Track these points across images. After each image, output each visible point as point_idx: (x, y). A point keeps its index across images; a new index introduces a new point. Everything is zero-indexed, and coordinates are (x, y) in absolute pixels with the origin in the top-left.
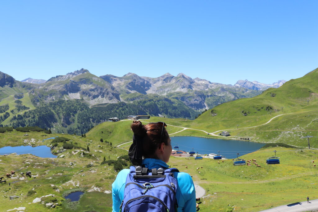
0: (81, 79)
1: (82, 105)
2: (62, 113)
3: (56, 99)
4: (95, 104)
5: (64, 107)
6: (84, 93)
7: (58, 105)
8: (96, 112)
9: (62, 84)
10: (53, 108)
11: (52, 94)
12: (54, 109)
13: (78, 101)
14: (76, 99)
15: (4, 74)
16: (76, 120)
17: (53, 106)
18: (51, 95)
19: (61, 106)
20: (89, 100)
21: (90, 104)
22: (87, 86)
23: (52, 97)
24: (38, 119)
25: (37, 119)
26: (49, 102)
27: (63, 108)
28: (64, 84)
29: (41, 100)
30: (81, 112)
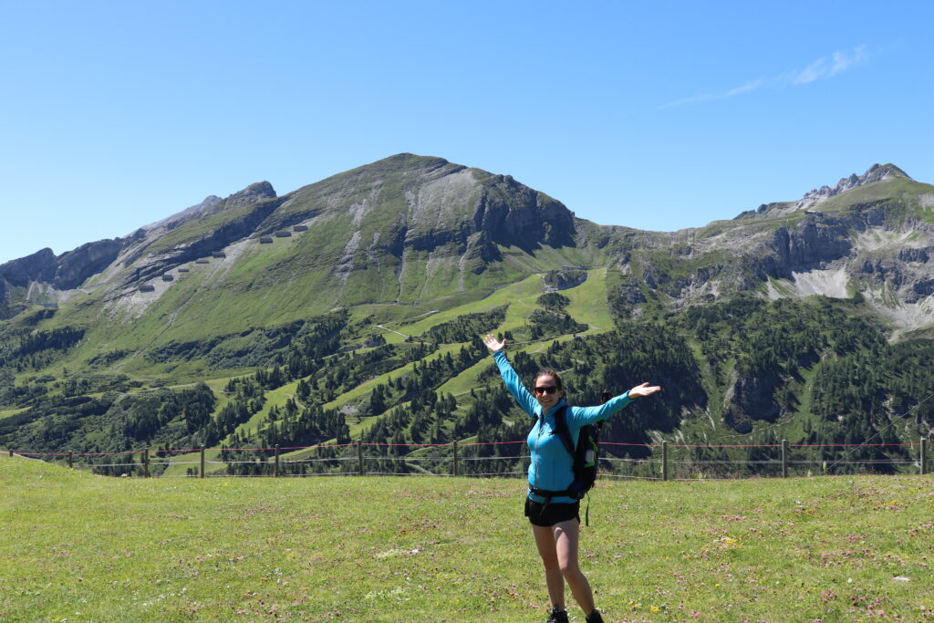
0: (860, 207)
1: (849, 328)
2: (737, 357)
3: (723, 295)
4: (922, 326)
5: (753, 329)
6: (871, 270)
7: (725, 319)
8: (922, 363)
9: (761, 229)
10: (700, 333)
11: (711, 272)
12: (703, 336)
13: (835, 306)
14: (821, 299)
15: (533, 194)
16: (806, 399)
17: (701, 322)
18: (705, 275)
19: (740, 328)
20: (893, 304)
21: (898, 323)
22: (890, 237)
23: (706, 283)
24: (605, 378)
25: (599, 377)
26: (687, 306)
27: (749, 336)
28: (772, 230)
29: (654, 296)
30: (835, 358)
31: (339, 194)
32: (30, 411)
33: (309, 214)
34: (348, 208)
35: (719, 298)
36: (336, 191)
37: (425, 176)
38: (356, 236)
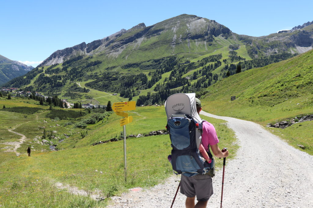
7: (281, 58)
11: (275, 46)
17: (275, 59)
18: (272, 47)
23: (274, 49)
26: (270, 55)
29: (260, 52)
31: (168, 25)
32: (97, 80)
33: (160, 30)
34: (171, 28)
35: (278, 53)
36: (167, 24)
37: (191, 20)
38: (175, 36)
